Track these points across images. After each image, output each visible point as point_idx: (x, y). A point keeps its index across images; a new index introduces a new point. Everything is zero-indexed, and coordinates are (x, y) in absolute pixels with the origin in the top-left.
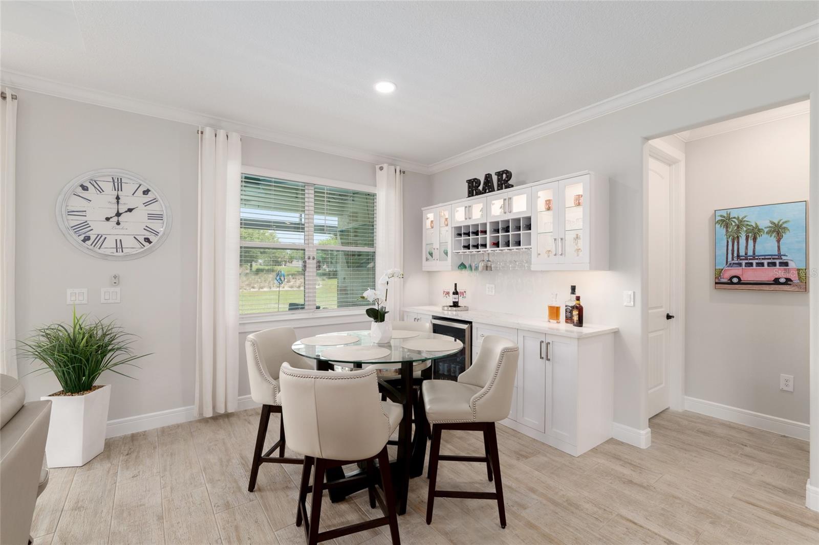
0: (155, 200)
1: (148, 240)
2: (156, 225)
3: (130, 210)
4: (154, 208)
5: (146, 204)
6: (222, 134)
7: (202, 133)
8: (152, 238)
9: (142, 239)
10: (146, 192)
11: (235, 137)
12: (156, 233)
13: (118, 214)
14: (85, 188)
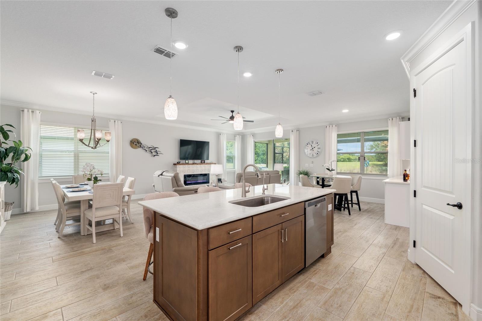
0: (319, 145)
1: (318, 154)
2: (319, 150)
3: (314, 147)
4: (319, 146)
5: (317, 146)
6: (331, 126)
7: (326, 127)
8: (318, 153)
9: (316, 153)
10: (317, 143)
11: (334, 126)
12: (319, 152)
13: (313, 149)
14: (308, 144)
